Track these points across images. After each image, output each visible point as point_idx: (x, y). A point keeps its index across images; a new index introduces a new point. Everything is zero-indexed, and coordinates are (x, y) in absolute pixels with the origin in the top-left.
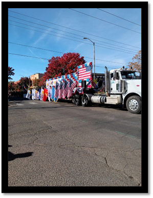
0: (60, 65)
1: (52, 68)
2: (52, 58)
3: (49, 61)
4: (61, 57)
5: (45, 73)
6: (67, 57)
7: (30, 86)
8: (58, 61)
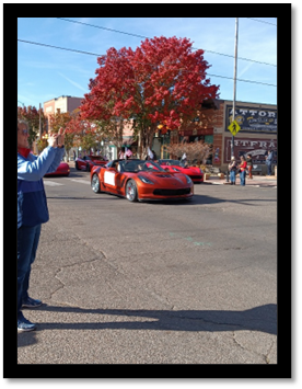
0: (130, 73)
1: (106, 81)
2: (109, 53)
3: (100, 60)
4: (134, 50)
5: (86, 96)
6: (155, 50)
7: (42, 134)
8: (125, 61)
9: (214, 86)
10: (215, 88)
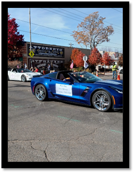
9: (21, 35)
10: (22, 36)
